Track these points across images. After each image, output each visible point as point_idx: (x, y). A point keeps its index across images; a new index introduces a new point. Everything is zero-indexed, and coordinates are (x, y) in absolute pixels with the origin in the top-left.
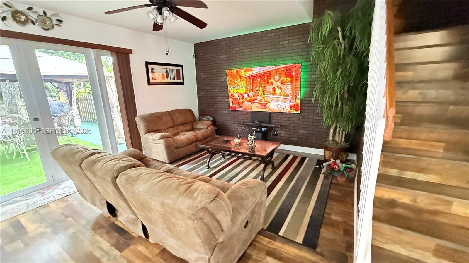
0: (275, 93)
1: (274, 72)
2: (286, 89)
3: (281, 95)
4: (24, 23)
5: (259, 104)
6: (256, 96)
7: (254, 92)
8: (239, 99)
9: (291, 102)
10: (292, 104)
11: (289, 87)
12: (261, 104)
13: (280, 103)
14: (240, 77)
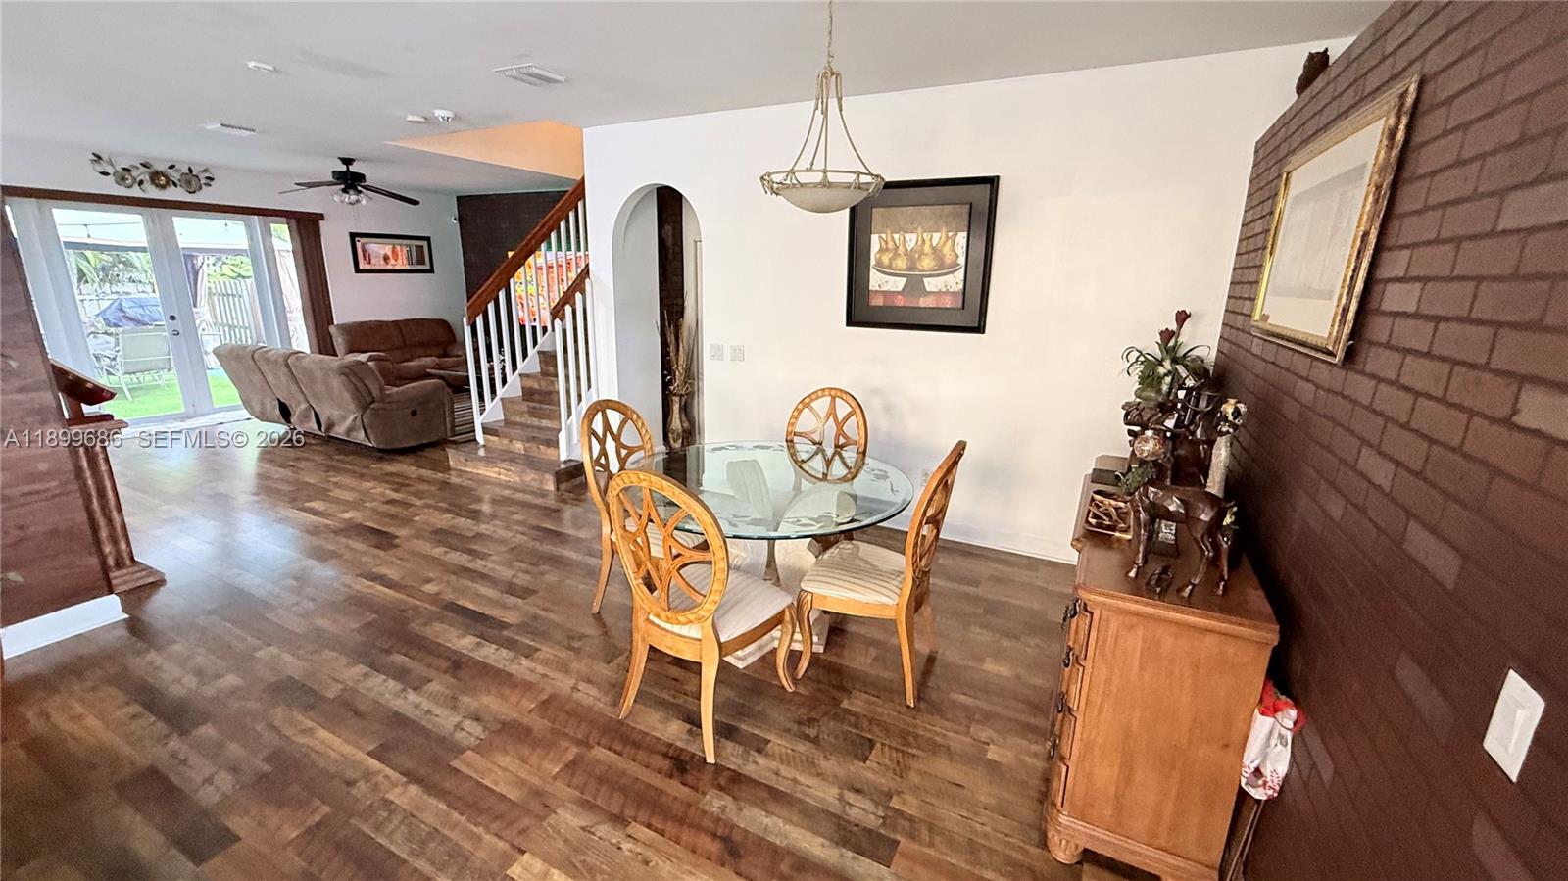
4: (163, 187)
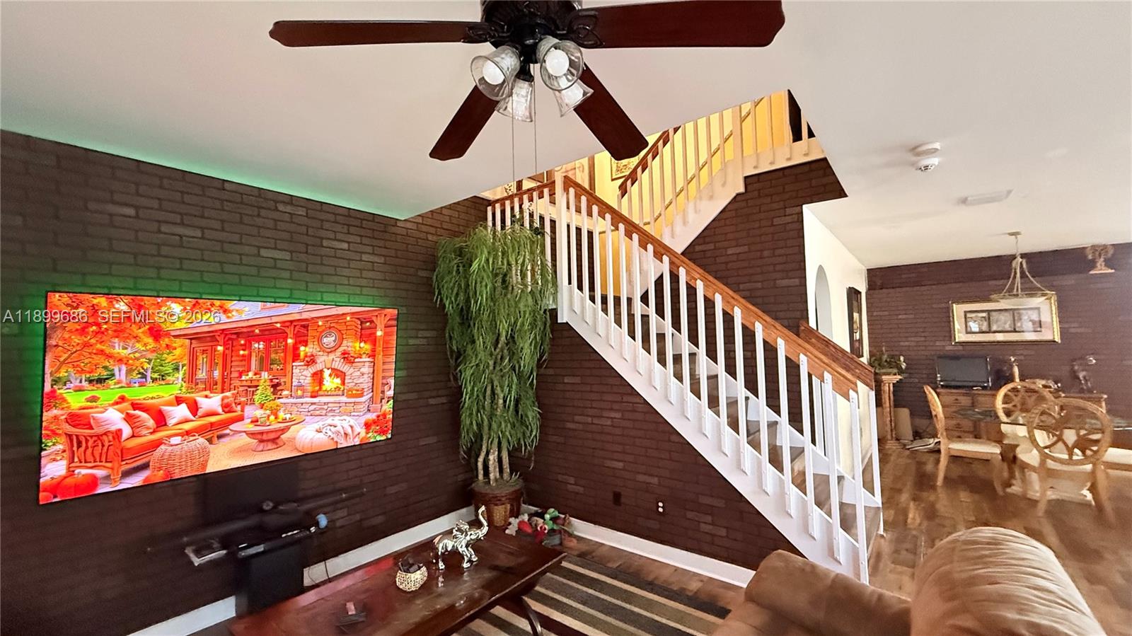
0: (320, 389)
1: (320, 323)
2: (358, 373)
3: (340, 393)
5: (252, 435)
6: (239, 408)
7: (228, 394)
8: (125, 433)
9: (369, 410)
10: (371, 416)
11: (367, 369)
12: (262, 433)
13: (337, 421)
14: (155, 334)
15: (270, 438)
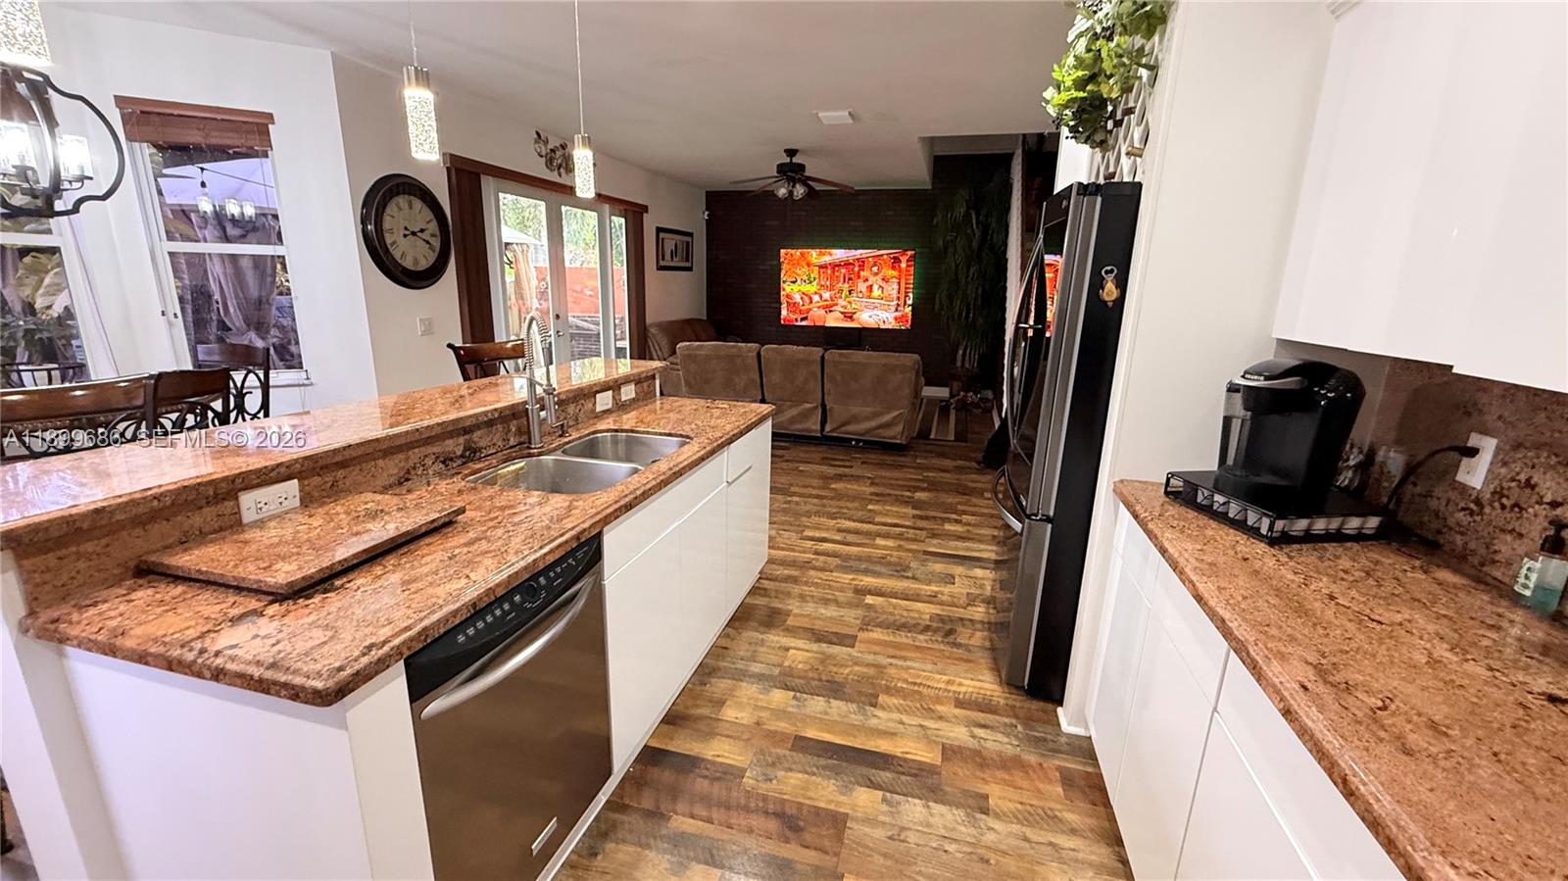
0: (871, 295)
1: (871, 260)
2: (890, 288)
3: (882, 298)
5: (842, 313)
6: (836, 299)
7: (833, 292)
8: (801, 303)
9: (897, 311)
10: (898, 314)
11: (896, 286)
12: (846, 313)
13: (879, 313)
14: (808, 265)
15: (849, 316)
